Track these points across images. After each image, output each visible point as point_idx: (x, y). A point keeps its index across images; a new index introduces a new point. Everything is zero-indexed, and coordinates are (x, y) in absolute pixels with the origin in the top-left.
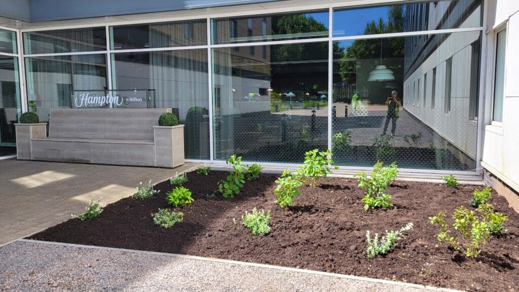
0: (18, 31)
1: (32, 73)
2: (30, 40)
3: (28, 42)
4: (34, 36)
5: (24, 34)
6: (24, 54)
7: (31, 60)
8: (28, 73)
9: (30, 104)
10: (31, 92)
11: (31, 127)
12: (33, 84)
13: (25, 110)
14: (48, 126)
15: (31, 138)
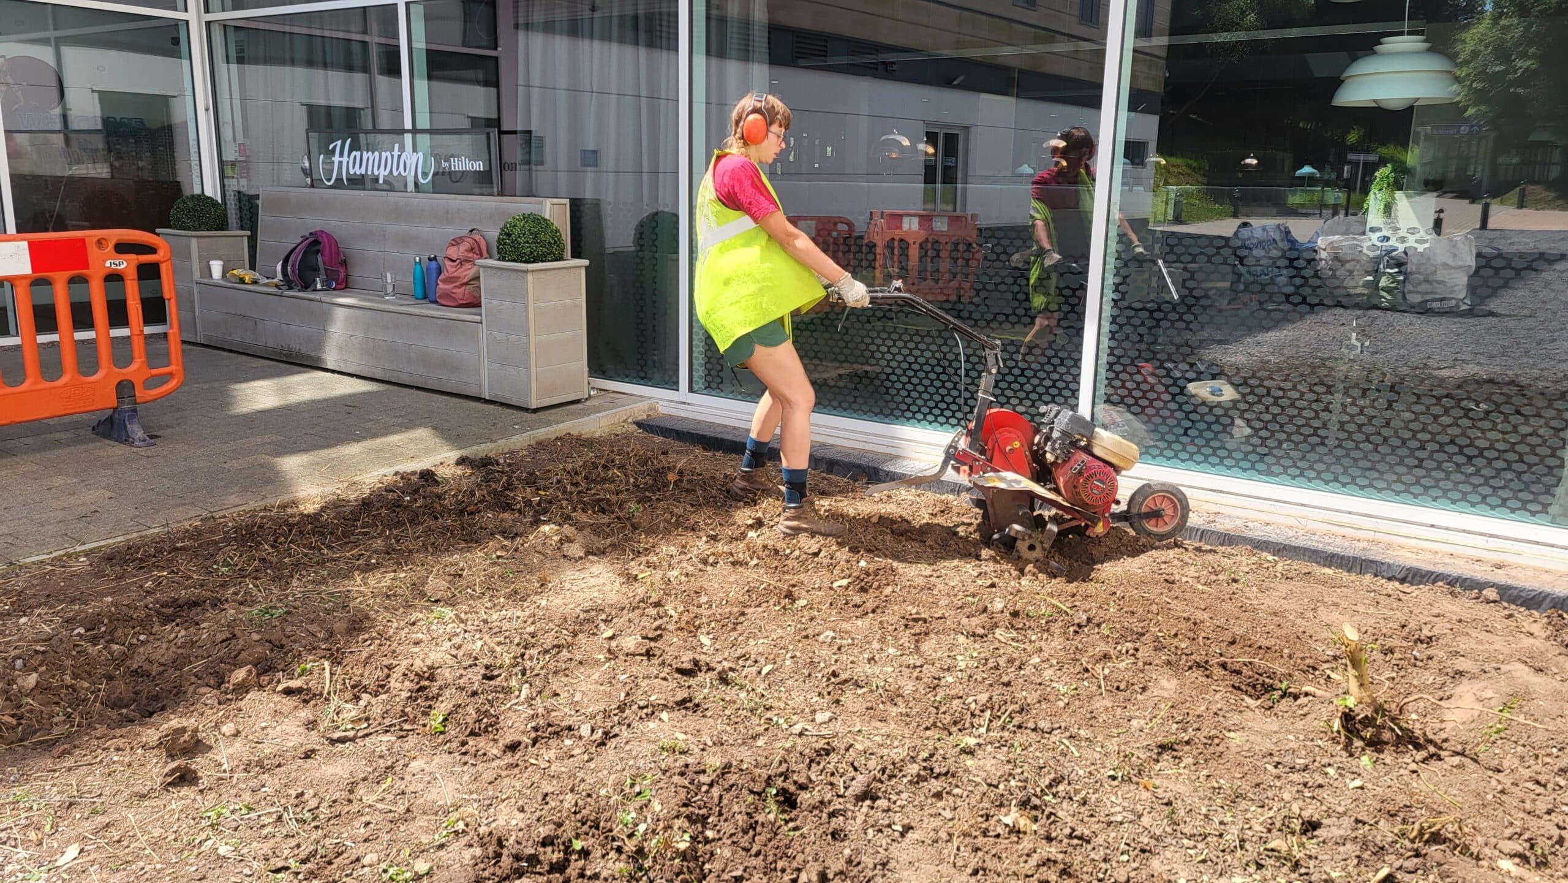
1: (234, 68)
6: (207, 11)
7: (230, 30)
9: (228, 171)
10: (227, 133)
11: (195, 243)
12: (237, 103)
13: (211, 189)
14: (253, 241)
15: (197, 276)
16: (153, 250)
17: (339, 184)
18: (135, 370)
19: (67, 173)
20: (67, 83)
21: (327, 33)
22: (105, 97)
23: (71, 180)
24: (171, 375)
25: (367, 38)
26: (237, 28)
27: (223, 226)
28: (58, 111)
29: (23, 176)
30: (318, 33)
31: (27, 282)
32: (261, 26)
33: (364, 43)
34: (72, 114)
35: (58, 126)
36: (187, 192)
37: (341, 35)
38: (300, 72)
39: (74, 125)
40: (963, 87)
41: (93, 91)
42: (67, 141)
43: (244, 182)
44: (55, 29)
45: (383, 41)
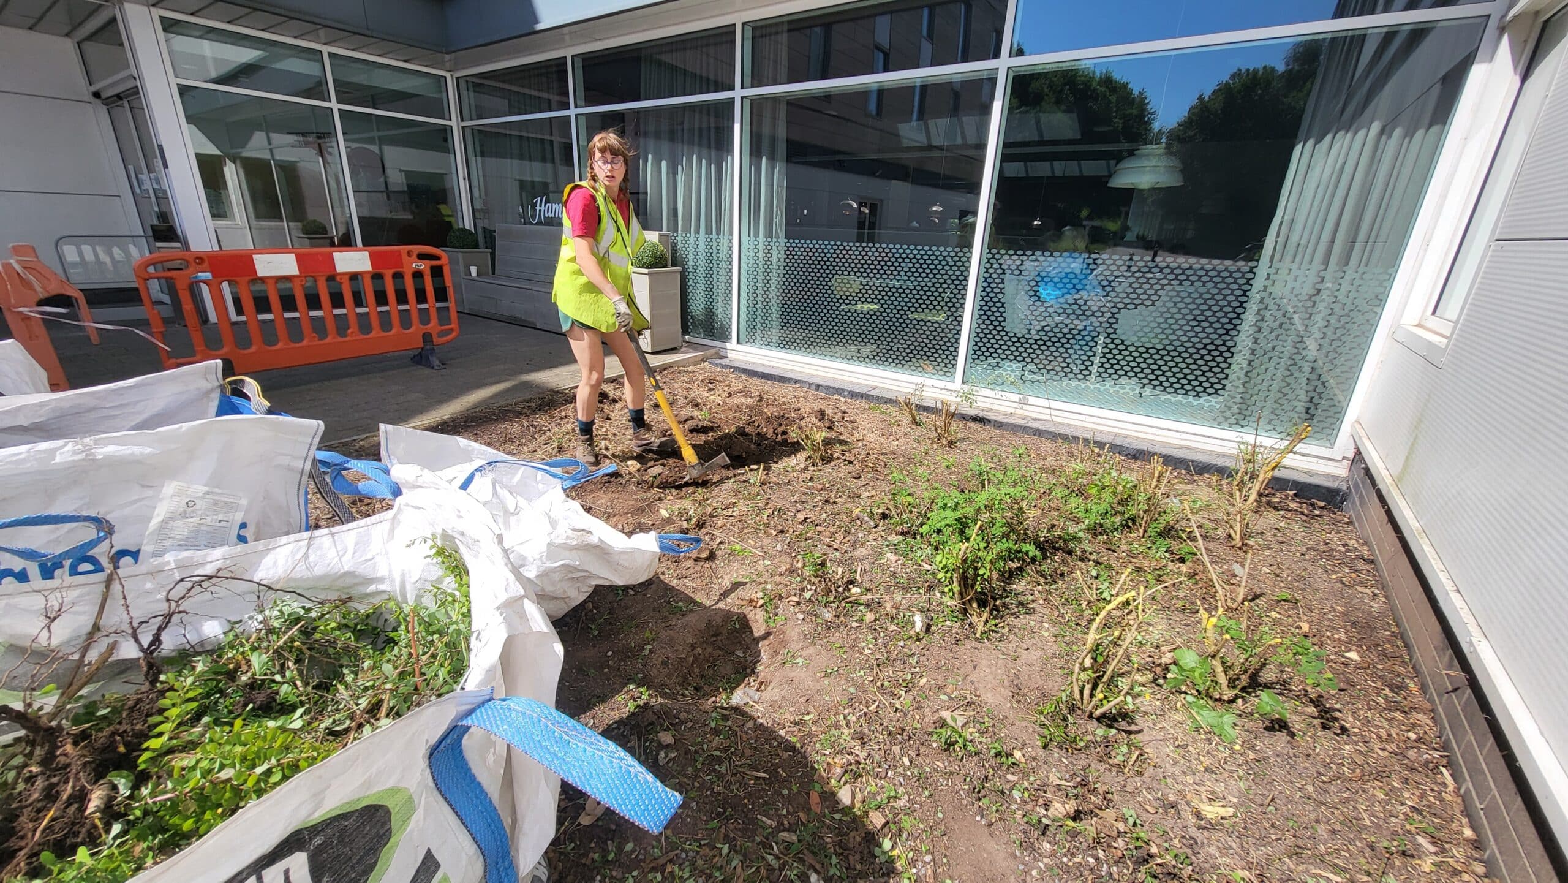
0: (448, 75)
1: (479, 159)
2: (472, 94)
3: (469, 96)
4: (479, 84)
5: (461, 81)
6: (462, 120)
7: (476, 132)
8: (472, 159)
9: (477, 215)
10: (476, 193)
11: (460, 255)
12: (481, 179)
13: (468, 224)
14: (493, 255)
15: (463, 275)
16: (438, 258)
17: (539, 223)
18: (433, 326)
19: (390, 216)
20: (387, 164)
21: (531, 135)
22: (408, 174)
23: (391, 220)
24: (452, 330)
25: (553, 138)
26: (480, 131)
27: (477, 246)
28: (382, 180)
29: (364, 218)
30: (525, 134)
31: (369, 276)
32: (493, 130)
33: (552, 141)
34: (390, 180)
35: (383, 188)
36: (455, 227)
37: (539, 136)
38: (516, 162)
39: (391, 188)
40: (882, 177)
41: (401, 171)
42: (388, 198)
43: (486, 221)
44: (378, 130)
45: (563, 140)
